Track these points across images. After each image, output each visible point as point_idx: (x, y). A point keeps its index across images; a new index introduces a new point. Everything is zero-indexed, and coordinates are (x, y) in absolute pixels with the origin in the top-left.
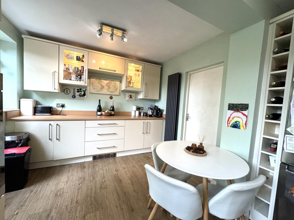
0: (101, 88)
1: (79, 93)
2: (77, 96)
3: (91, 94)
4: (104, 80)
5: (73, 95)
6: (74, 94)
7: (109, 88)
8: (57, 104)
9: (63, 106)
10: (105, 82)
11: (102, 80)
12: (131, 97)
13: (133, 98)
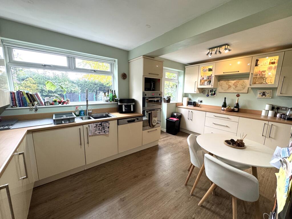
0: (229, 88)
1: (211, 93)
2: (209, 95)
3: (219, 93)
6: (208, 93)
7: (236, 86)
9: (201, 102)
10: (232, 82)
12: (264, 94)
13: (267, 96)
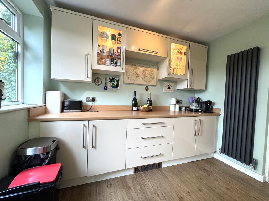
0: (137, 77)
1: (111, 84)
2: (109, 87)
3: (125, 85)
4: (140, 66)
5: (105, 86)
6: (106, 84)
7: (145, 76)
8: (87, 98)
9: (93, 100)
10: (140, 69)
11: (138, 66)
12: (169, 87)
13: (171, 89)
